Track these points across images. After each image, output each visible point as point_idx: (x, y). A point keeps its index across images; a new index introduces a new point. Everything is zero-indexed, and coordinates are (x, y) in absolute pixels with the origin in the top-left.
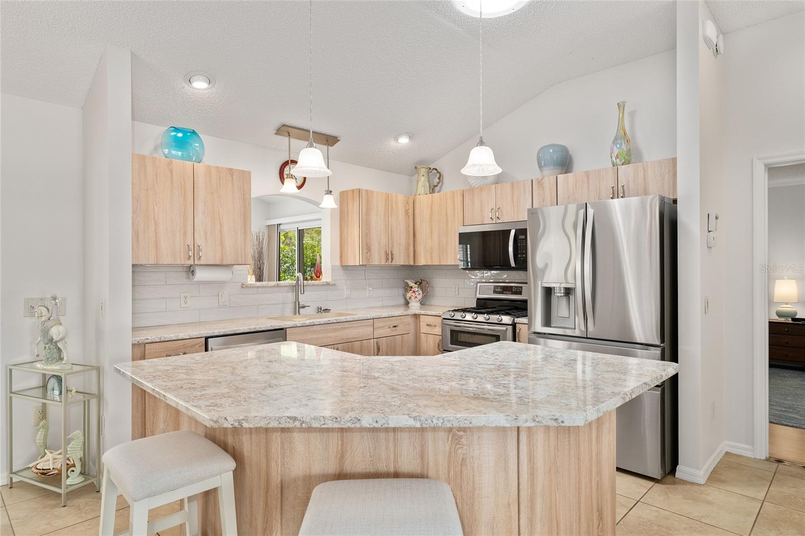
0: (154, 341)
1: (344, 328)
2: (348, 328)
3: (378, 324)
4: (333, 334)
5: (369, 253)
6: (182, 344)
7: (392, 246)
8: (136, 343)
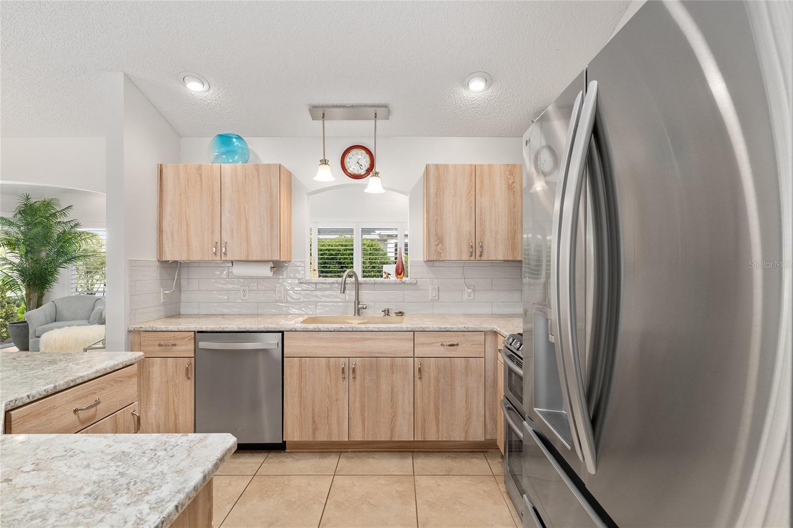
0: (147, 330)
1: (366, 339)
2: (372, 339)
3: (420, 338)
4: (348, 345)
5: (440, 246)
6: (173, 336)
7: (483, 235)
8: (133, 330)
